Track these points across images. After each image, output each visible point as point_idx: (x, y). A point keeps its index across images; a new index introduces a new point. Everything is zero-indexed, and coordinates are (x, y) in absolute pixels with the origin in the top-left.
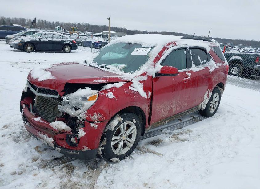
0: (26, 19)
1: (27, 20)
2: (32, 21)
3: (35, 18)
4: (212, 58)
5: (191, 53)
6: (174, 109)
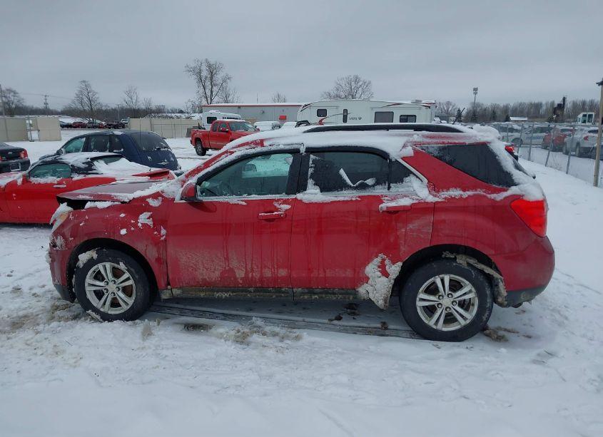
0: (544, 103)
1: (546, 104)
2: (556, 106)
3: (564, 99)
4: (415, 175)
5: (311, 162)
6: (240, 274)
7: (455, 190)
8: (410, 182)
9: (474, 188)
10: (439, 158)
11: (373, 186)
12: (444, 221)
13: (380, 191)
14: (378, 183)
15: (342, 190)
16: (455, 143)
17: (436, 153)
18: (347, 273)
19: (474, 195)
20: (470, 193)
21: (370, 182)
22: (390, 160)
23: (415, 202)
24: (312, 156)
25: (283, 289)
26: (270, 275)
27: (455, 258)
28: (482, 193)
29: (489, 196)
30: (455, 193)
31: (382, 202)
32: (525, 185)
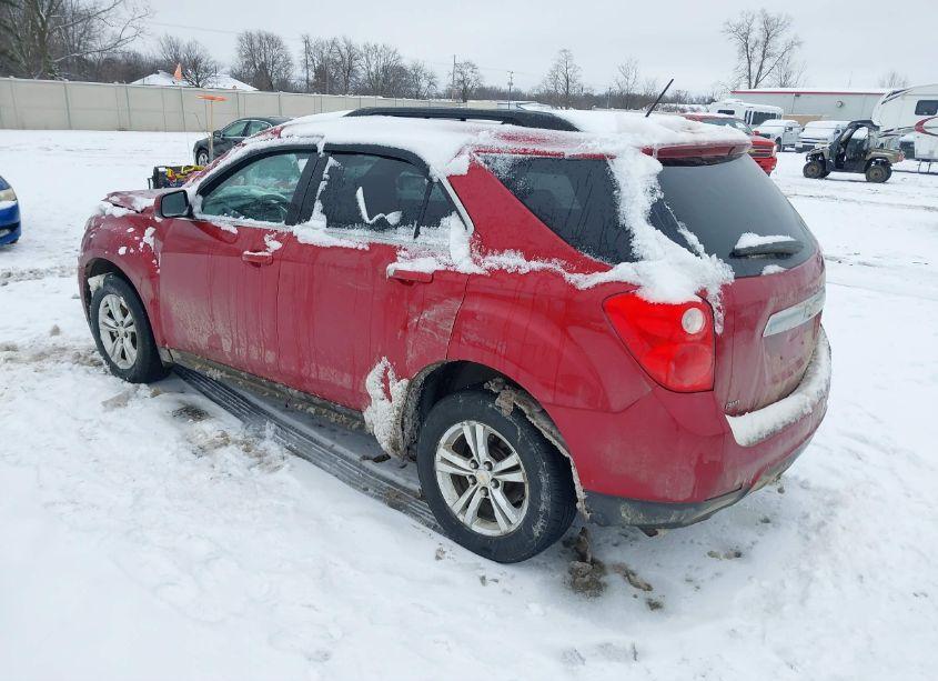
4: (459, 213)
5: (326, 171)
6: (227, 346)
7: (513, 254)
8: (448, 227)
9: (548, 256)
10: (507, 183)
11: (396, 226)
12: (473, 315)
13: (402, 237)
14: (403, 222)
15: (353, 228)
16: (545, 153)
17: (504, 175)
18: (345, 380)
19: (544, 270)
20: (536, 265)
21: (393, 218)
22: (430, 180)
23: (441, 267)
24: (332, 161)
25: (278, 386)
26: (256, 358)
27: (497, 395)
28: (558, 269)
29: (567, 276)
30: (512, 261)
31: (394, 260)
32: (651, 264)
